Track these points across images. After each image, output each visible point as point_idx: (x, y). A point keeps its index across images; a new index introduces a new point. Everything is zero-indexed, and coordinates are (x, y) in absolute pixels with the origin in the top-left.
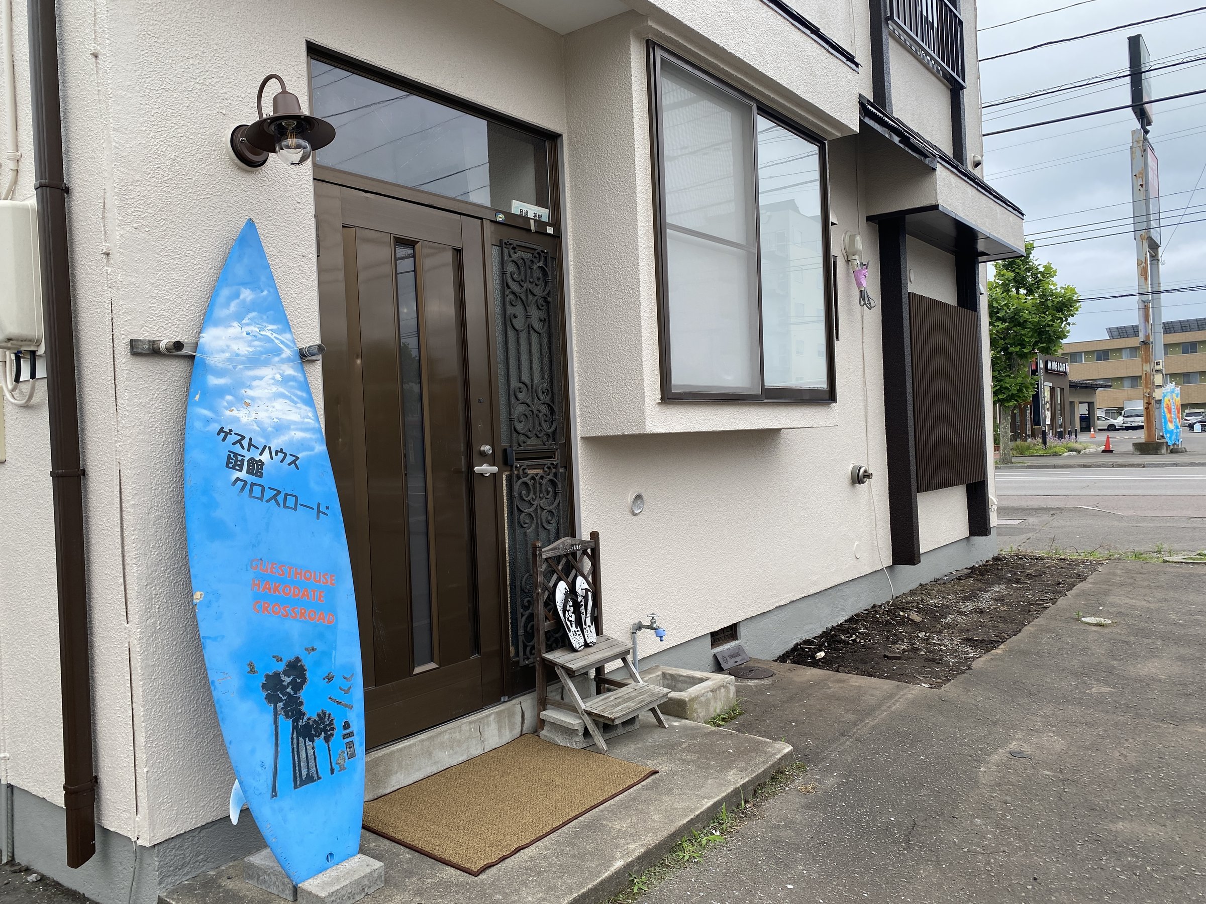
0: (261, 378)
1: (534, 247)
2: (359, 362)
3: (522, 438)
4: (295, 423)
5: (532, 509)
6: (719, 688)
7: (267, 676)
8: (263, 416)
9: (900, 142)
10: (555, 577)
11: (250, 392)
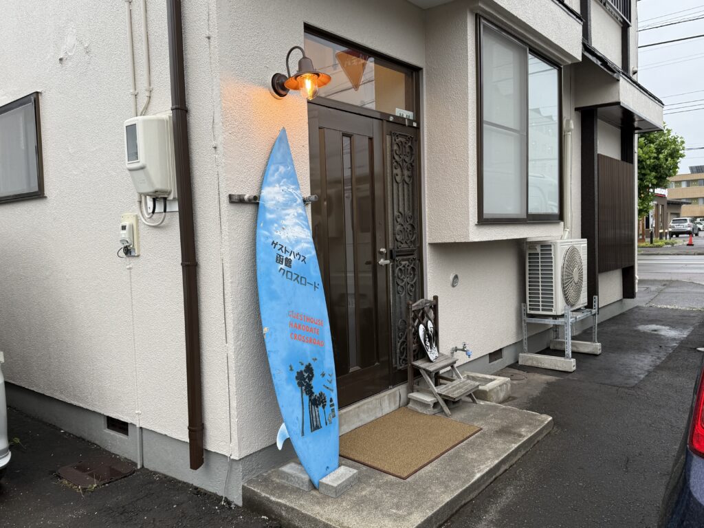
0: (289, 215)
1: (407, 134)
2: (325, 203)
3: (399, 244)
4: (304, 239)
5: (403, 283)
6: (503, 384)
7: (298, 373)
8: (290, 235)
9: (601, 65)
10: (417, 321)
11: (284, 222)
